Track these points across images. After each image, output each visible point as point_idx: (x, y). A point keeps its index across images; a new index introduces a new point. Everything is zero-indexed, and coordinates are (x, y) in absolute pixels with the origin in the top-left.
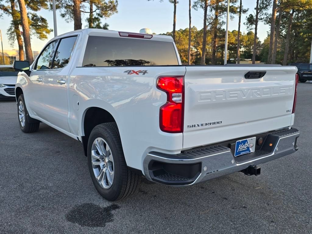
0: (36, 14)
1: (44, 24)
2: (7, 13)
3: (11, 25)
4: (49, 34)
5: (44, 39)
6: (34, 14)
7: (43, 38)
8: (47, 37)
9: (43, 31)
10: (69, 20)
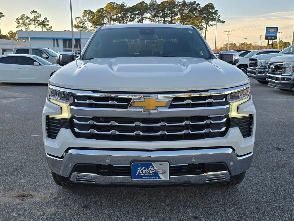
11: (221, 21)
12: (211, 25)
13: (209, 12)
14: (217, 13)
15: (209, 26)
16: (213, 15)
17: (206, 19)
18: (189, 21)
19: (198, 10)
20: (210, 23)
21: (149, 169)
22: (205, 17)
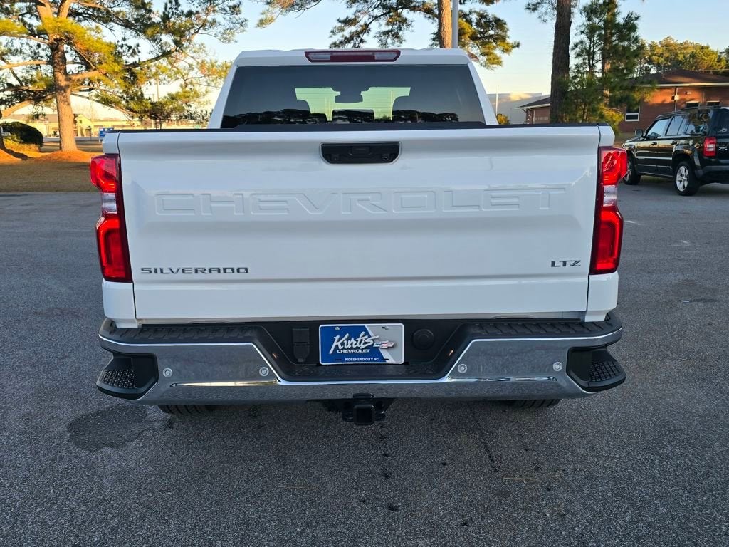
0: (485, 11)
1: (500, 33)
2: (429, 17)
3: (431, 42)
4: (509, 54)
5: (494, 66)
6: (481, 12)
7: (493, 63)
8: (501, 62)
9: (495, 48)
10: (546, 17)
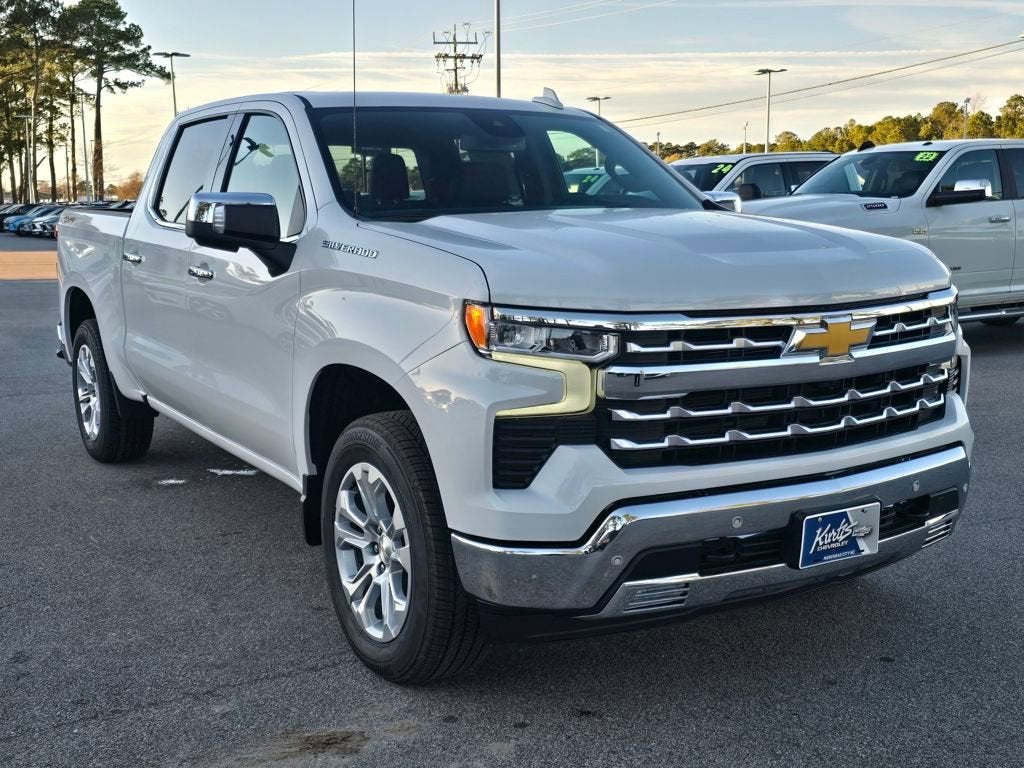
11: (157, 71)
12: (117, 84)
13: (103, 30)
14: (139, 37)
15: (109, 86)
16: (121, 43)
17: (93, 57)
18: (14, 61)
19: (53, 18)
20: (111, 75)
21: (839, 530)
22: (87, 51)
